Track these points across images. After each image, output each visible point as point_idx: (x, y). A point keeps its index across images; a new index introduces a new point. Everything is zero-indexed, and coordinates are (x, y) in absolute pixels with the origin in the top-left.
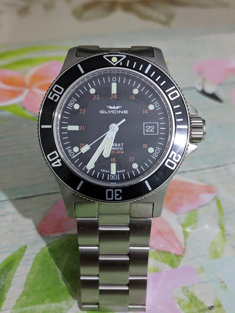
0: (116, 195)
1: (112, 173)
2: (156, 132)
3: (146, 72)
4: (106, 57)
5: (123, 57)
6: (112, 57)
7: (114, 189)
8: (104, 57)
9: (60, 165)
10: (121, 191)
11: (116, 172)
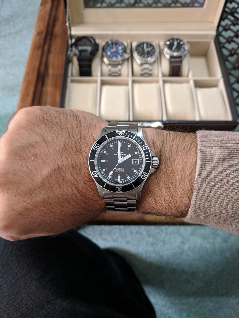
0: (120, 190)
1: (119, 180)
2: (138, 163)
3: (134, 138)
4: (117, 132)
5: (124, 132)
6: (120, 132)
7: (119, 187)
8: (116, 132)
9: (97, 176)
10: (122, 188)
11: (121, 180)
